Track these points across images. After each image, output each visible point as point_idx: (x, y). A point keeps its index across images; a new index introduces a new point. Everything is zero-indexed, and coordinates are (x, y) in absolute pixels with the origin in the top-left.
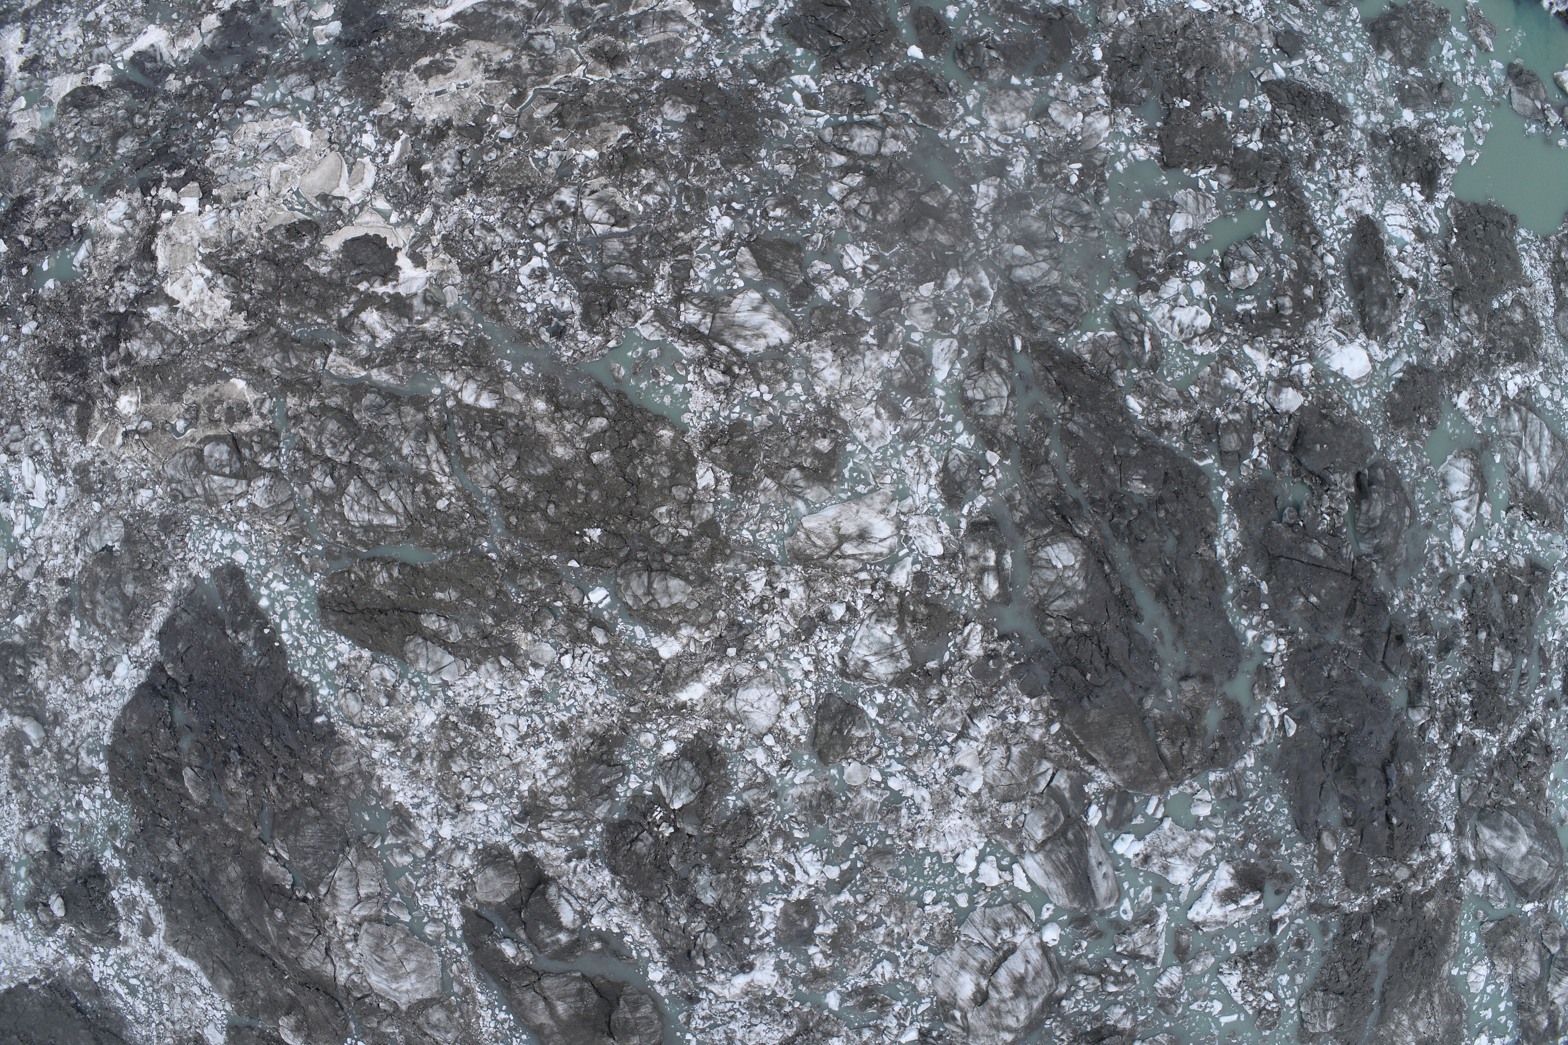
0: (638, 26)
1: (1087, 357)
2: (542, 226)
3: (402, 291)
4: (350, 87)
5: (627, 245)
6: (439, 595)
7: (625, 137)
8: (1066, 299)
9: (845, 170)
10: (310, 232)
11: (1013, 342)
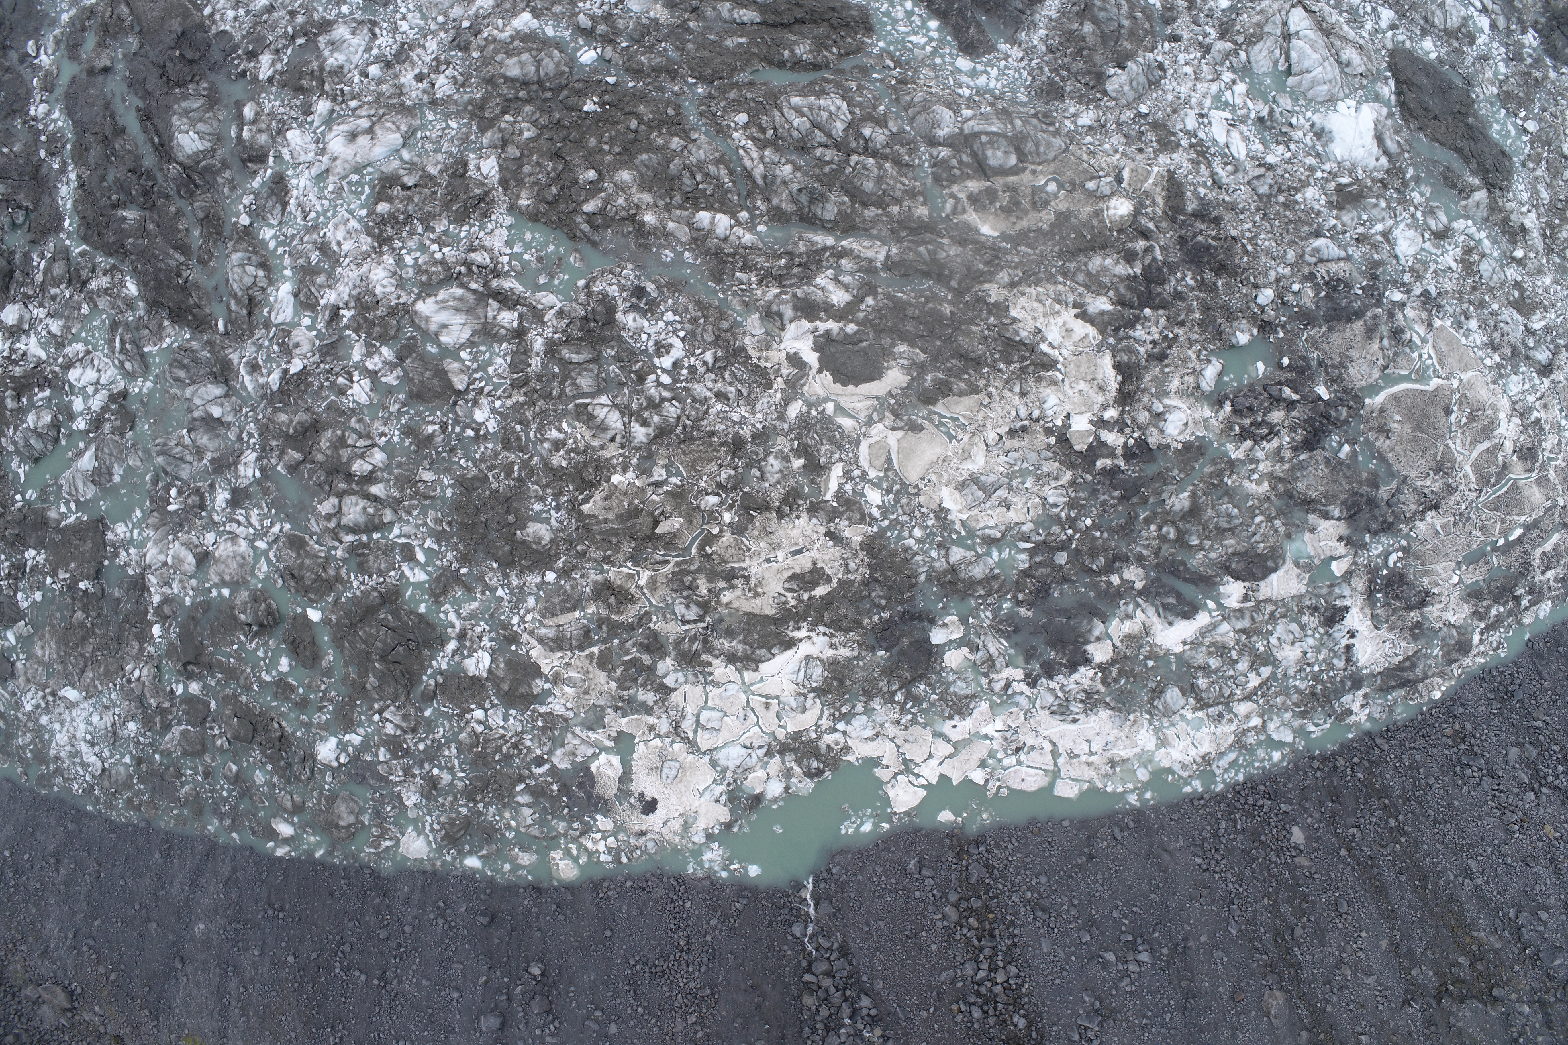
0: (587, 632)
1: (166, 323)
2: (663, 400)
3: (806, 325)
4: (906, 561)
5: (574, 384)
6: (743, 40)
7: (586, 501)
8: (182, 374)
9: (370, 478)
10: (926, 390)
11: (226, 327)
